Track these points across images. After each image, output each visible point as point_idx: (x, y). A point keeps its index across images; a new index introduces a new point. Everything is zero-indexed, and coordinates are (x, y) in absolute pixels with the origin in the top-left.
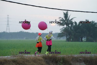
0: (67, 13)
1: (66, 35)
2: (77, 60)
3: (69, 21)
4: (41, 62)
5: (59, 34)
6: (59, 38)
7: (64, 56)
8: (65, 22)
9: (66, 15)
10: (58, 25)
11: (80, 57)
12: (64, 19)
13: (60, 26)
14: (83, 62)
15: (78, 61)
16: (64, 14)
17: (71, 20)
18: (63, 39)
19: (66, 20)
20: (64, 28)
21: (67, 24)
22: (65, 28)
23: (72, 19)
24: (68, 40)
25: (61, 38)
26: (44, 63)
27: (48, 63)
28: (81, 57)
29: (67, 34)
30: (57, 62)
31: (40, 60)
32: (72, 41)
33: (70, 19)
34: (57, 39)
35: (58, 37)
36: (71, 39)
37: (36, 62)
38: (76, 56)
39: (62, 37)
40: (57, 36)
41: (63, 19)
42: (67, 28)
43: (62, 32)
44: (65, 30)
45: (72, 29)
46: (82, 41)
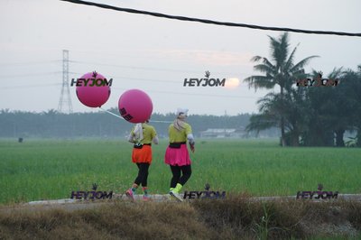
0: (284, 38)
1: (279, 122)
2: (324, 214)
3: (291, 71)
4: (189, 221)
5: (254, 118)
6: (254, 132)
7: (274, 199)
8: (275, 72)
9: (280, 49)
10: (251, 84)
12: (274, 63)
13: (258, 89)
14: (348, 223)
15: (326, 219)
16: (274, 43)
17: (297, 65)
18: (267, 137)
19: (279, 65)
20: (272, 98)
21: (285, 83)
22: (277, 96)
23: (302, 63)
24: (288, 140)
25: (260, 133)
26: (199, 225)
27: (214, 225)
28: (339, 205)
29: (282, 120)
30: (246, 222)
31: (183, 216)
32: (304, 145)
33: (295, 62)
34: (247, 136)
35: (251, 129)
36: (300, 138)
37: (170, 223)
39: (267, 131)
40: (247, 127)
41: (268, 62)
42: (284, 98)
43: (267, 111)
44: (278, 104)
45: (302, 101)
46: (341, 144)
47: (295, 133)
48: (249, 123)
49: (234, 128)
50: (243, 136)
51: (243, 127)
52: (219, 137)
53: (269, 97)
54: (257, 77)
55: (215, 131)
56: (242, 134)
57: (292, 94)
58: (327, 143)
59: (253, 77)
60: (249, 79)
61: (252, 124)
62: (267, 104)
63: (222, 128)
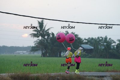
0: (42, 21)
1: (41, 49)
2: (54, 79)
3: (45, 32)
5: (33, 47)
6: (33, 52)
7: (38, 75)
8: (40, 32)
9: (41, 25)
10: (32, 36)
11: (58, 76)
13: (34, 38)
16: (39, 23)
17: (47, 30)
18: (37, 54)
19: (41, 30)
20: (39, 41)
21: (43, 36)
22: (40, 40)
23: (48, 30)
24: (44, 55)
25: (35, 53)
29: (42, 48)
32: (49, 56)
33: (46, 29)
34: (30, 54)
35: (32, 51)
36: (48, 54)
38: (53, 74)
39: (37, 52)
41: (37, 29)
42: (43, 41)
43: (37, 45)
44: (41, 43)
45: (48, 42)
46: (60, 56)
47: (46, 53)
48: (31, 49)
51: (29, 51)
52: (21, 54)
53: (38, 40)
54: (34, 34)
55: (19, 52)
56: (29, 53)
58: (56, 56)
59: (32, 34)
60: (31, 34)
61: (32, 49)
62: (37, 43)
63: (22, 51)
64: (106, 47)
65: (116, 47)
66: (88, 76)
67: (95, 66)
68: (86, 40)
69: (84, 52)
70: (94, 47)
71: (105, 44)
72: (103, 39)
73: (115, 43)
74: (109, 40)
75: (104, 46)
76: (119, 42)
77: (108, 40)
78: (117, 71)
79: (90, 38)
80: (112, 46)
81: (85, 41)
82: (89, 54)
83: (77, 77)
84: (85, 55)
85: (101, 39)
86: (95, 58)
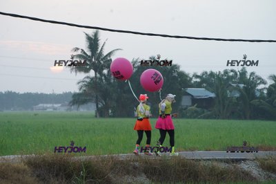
0: (96, 35)
1: (94, 99)
2: (127, 168)
3: (102, 60)
4: (23, 177)
5: (75, 95)
6: (75, 106)
7: (90, 159)
8: (90, 61)
9: (93, 42)
10: (72, 69)
11: (134, 161)
12: (89, 53)
13: (78, 73)
14: (143, 174)
15: (128, 173)
16: (89, 38)
17: (107, 56)
18: (85, 110)
19: (93, 55)
20: (88, 80)
21: (98, 69)
22: (92, 79)
23: (110, 54)
24: (101, 113)
25: (80, 108)
26: (29, 179)
27: (44, 180)
28: (137, 161)
29: (97, 97)
30: (69, 176)
31: (18, 173)
32: (113, 116)
33: (105, 53)
34: (70, 110)
35: (74, 104)
36: (110, 111)
37: (7, 178)
38: (123, 156)
39: (85, 105)
40: (70, 103)
41: (84, 53)
42: (98, 80)
43: (85, 90)
44: (93, 85)
45: (111, 83)
47: (106, 107)
48: (72, 99)
49: (60, 103)
50: (68, 110)
51: (67, 103)
52: (48, 110)
53: (86, 79)
55: (45, 105)
56: (66, 108)
57: (103, 78)
61: (74, 100)
62: (86, 86)
63: (51, 103)
64: (245, 94)
65: (268, 94)
66: (204, 160)
67: (220, 138)
68: (197, 77)
69: (193, 104)
70: (217, 95)
71: (242, 86)
72: (236, 74)
73: (264, 83)
74: (250, 76)
75: (239, 90)
76: (273, 82)
77: (248, 77)
78: (269, 149)
79: (206, 73)
80: (258, 90)
81: (194, 80)
82: (205, 110)
83: (179, 164)
84: (196, 112)
85: (231, 74)
86: (218, 119)
